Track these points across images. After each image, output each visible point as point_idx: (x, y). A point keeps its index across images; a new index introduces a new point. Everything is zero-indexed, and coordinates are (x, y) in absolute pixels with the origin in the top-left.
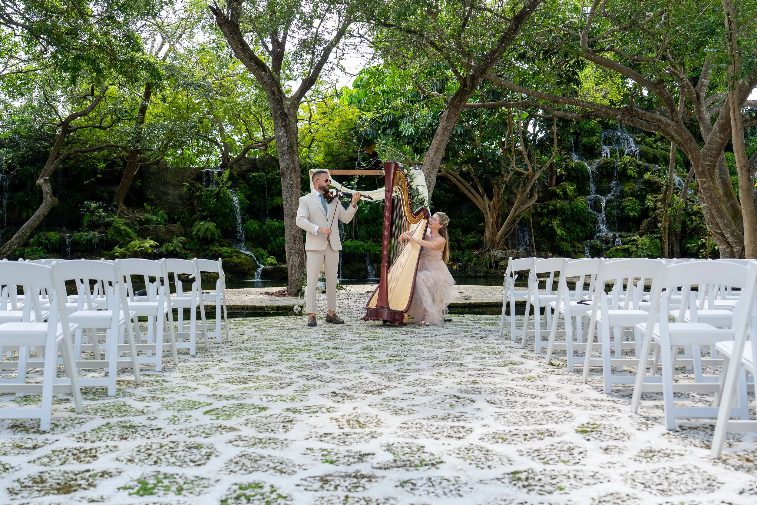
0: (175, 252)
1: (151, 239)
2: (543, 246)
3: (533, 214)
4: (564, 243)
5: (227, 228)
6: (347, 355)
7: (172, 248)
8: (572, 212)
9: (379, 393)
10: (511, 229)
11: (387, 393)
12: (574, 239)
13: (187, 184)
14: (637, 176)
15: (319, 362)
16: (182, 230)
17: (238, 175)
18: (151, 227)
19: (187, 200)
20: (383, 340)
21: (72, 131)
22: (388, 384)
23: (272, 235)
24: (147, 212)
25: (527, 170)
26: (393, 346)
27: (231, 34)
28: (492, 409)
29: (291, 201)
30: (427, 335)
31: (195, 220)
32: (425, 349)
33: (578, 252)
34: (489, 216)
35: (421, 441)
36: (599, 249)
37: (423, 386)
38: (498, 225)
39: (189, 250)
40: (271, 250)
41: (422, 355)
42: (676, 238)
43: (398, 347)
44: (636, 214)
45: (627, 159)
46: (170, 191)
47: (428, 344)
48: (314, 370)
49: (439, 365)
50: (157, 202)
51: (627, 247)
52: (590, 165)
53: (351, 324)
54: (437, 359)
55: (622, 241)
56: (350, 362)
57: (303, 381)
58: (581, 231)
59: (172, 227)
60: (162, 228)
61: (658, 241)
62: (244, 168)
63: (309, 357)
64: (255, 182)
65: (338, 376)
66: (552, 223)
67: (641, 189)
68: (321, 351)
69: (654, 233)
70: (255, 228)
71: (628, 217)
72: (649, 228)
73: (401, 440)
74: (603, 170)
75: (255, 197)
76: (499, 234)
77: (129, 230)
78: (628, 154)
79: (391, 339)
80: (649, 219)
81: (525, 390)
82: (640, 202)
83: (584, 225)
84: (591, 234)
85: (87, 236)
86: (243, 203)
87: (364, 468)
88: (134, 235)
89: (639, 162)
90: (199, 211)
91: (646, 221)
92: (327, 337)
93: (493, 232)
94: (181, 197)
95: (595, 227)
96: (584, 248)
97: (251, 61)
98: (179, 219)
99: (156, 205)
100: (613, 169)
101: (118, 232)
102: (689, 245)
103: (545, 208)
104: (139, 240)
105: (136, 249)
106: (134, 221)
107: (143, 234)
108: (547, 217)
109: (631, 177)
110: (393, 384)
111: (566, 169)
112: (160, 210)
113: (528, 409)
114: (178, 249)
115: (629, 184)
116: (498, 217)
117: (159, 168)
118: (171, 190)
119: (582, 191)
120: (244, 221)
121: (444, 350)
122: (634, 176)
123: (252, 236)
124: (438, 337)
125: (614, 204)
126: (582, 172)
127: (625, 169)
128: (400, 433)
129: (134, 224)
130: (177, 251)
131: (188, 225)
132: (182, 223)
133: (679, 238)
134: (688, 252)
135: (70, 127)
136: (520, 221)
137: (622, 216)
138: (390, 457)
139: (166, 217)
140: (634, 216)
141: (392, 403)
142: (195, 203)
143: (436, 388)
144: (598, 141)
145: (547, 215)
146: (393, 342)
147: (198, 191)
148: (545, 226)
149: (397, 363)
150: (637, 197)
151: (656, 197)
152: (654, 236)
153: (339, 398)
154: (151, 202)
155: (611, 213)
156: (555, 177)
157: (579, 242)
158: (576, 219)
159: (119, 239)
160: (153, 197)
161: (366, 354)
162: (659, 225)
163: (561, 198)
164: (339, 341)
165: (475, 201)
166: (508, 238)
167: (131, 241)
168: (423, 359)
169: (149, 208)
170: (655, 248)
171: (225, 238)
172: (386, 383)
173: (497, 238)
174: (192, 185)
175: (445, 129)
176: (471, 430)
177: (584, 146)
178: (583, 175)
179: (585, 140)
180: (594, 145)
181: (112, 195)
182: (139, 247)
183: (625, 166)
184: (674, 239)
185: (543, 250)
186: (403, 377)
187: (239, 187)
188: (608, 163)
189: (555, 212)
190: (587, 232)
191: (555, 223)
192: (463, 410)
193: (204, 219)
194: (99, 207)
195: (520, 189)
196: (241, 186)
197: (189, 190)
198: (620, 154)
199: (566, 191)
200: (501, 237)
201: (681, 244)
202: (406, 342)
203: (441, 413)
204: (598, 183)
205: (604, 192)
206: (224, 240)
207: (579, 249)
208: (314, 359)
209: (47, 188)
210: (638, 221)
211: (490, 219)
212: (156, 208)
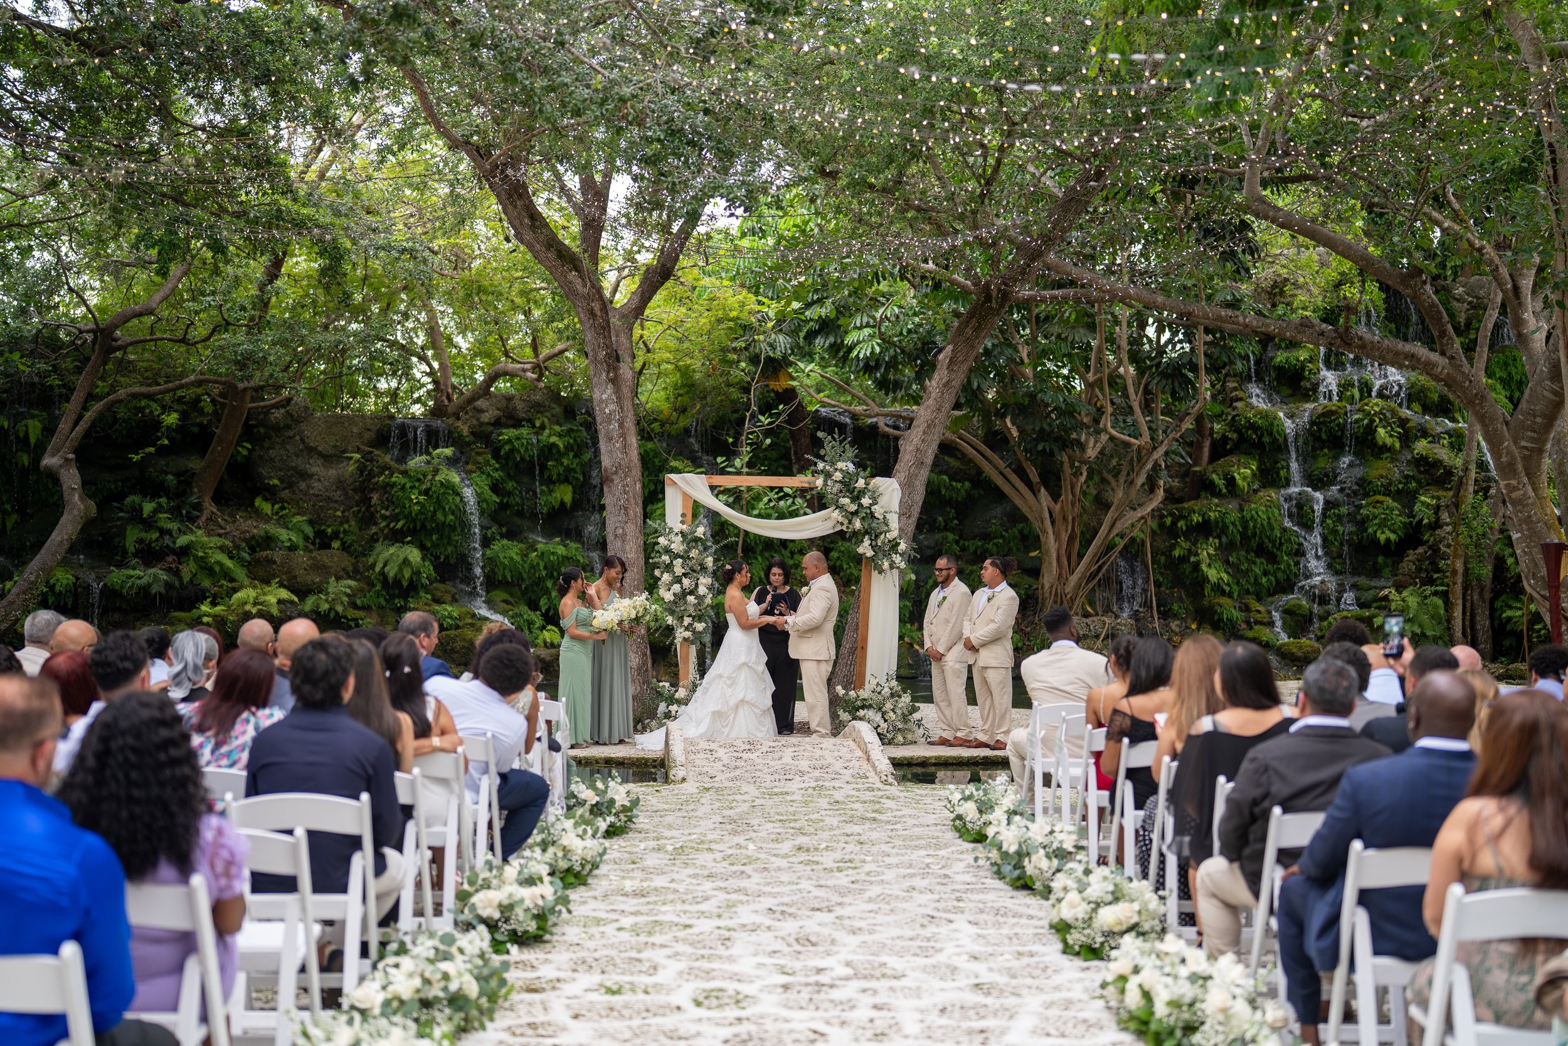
0: (332, 615)
1: (281, 585)
2: (1175, 607)
3: (1153, 532)
4: (1224, 601)
5: (447, 557)
6: (773, 859)
7: (326, 606)
8: (1245, 527)
9: (830, 911)
10: (1100, 568)
11: (839, 911)
12: (1248, 592)
13: (358, 456)
14: (1397, 445)
15: (734, 868)
16: (347, 562)
17: (472, 433)
18: (278, 556)
19: (355, 490)
20: (825, 835)
21: (119, 348)
22: (840, 900)
23: (551, 576)
24: (267, 519)
25: (1137, 435)
26: (842, 845)
27: (511, 196)
28: (974, 930)
29: (624, 535)
30: (898, 826)
31: (374, 539)
32: (894, 851)
33: (1257, 622)
34: (1051, 537)
35: (884, 959)
36: (1304, 616)
37: (888, 903)
38: (1072, 558)
39: (362, 608)
40: (548, 610)
41: (888, 860)
42: (1481, 594)
43: (850, 848)
44: (1393, 537)
45: (1375, 404)
46: (315, 469)
47: (898, 843)
48: (731, 881)
49: (912, 876)
50: (286, 494)
51: (1367, 613)
52: (1291, 416)
53: (762, 801)
54: (910, 866)
55: (1357, 599)
56: (779, 869)
57: (722, 896)
58: (1265, 573)
59: (324, 557)
60: (301, 558)
61: (1439, 602)
62: (486, 417)
63: (715, 860)
64: (512, 450)
65: (768, 889)
66: (1197, 554)
67: (1406, 477)
68: (730, 852)
69: (1431, 582)
70: (511, 559)
71: (1375, 542)
72: (1419, 570)
73: (861, 957)
74: (1320, 430)
75: (510, 485)
76: (1074, 579)
77: (229, 564)
78: (1380, 395)
79: (837, 832)
80: (1420, 550)
81: (1022, 910)
82: (1403, 506)
83: (1272, 558)
84: (1288, 579)
85: (139, 578)
86: (485, 500)
87: (824, 978)
88: (240, 574)
89: (1406, 413)
90: (384, 518)
91: (1412, 555)
92: (730, 827)
93: (1060, 575)
94: (340, 483)
95: (1297, 564)
96: (1269, 612)
97: (548, 249)
98: (335, 535)
99: (282, 501)
100: (1342, 428)
101: (207, 568)
102: (1509, 613)
103: (1182, 517)
104: (255, 587)
105: (248, 607)
106: (238, 542)
107: (262, 574)
108: (1187, 539)
109: (1385, 448)
110: (846, 900)
111: (1233, 424)
112: (294, 515)
113: (1017, 930)
114: (340, 609)
115: (1380, 463)
116: (1071, 539)
117: (291, 415)
118: (316, 467)
119: (1270, 477)
120: (486, 542)
121: (923, 852)
122: (1393, 445)
123: (504, 576)
124: (916, 829)
125: (1344, 510)
126: (1271, 434)
127: (1371, 430)
128: (859, 950)
129: (237, 547)
130: (337, 613)
131: (358, 552)
132: (343, 543)
133: (1488, 595)
134: (1509, 627)
135: (116, 340)
136: (1125, 547)
137: (1360, 541)
138: (849, 971)
139: (309, 531)
140: (1388, 540)
141: (847, 922)
142: (375, 498)
143: (905, 905)
144: (1311, 360)
145: (1187, 535)
146: (842, 838)
147: (382, 474)
148: (1183, 559)
149: (850, 872)
150: (1398, 495)
151: (1438, 498)
152: (1429, 590)
153: (778, 915)
154: (270, 494)
155: (1334, 532)
156: (1207, 444)
157: (1259, 599)
158: (1254, 544)
159: (206, 583)
160: (276, 482)
161: (803, 857)
162: (1442, 564)
163: (1219, 495)
164: (753, 835)
165: (1018, 501)
166: (1093, 590)
167: (235, 590)
168: (889, 866)
169: (267, 508)
170: (1432, 617)
171: (442, 581)
172: (836, 898)
173: (1069, 588)
174: (368, 457)
175: (945, 385)
176: (941, 950)
177: (1279, 369)
178: (1275, 440)
179: (1280, 357)
180: (1303, 368)
181: (186, 479)
182: (255, 604)
183: (1372, 421)
184: (1476, 597)
185: (1175, 616)
186: (861, 891)
187: (476, 463)
188: (1332, 412)
189: (1205, 529)
190: (1280, 575)
191: (1206, 551)
192: (936, 930)
193: (397, 537)
194: (159, 509)
195: (1122, 479)
196: (480, 459)
197: (361, 469)
198: (1361, 391)
199: (1233, 478)
200: (1078, 586)
201: (1492, 610)
202: (862, 839)
203: (909, 933)
204: (1306, 458)
205: (1321, 480)
206: (441, 586)
207: (1258, 616)
208: (725, 864)
209: (71, 479)
210: (1395, 551)
211: (1053, 544)
212: (283, 508)
